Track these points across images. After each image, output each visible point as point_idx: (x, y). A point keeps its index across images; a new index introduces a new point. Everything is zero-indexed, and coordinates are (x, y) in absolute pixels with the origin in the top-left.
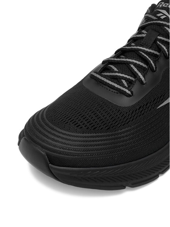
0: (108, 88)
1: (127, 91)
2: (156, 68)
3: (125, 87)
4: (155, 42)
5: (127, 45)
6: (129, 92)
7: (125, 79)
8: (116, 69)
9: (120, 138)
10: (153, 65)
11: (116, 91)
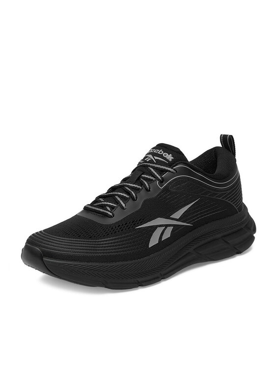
0: (95, 213)
1: (109, 213)
2: (136, 198)
3: (108, 211)
4: (140, 177)
5: (121, 183)
6: (111, 214)
7: (109, 206)
8: (102, 200)
9: (100, 244)
10: (134, 195)
11: (101, 215)
